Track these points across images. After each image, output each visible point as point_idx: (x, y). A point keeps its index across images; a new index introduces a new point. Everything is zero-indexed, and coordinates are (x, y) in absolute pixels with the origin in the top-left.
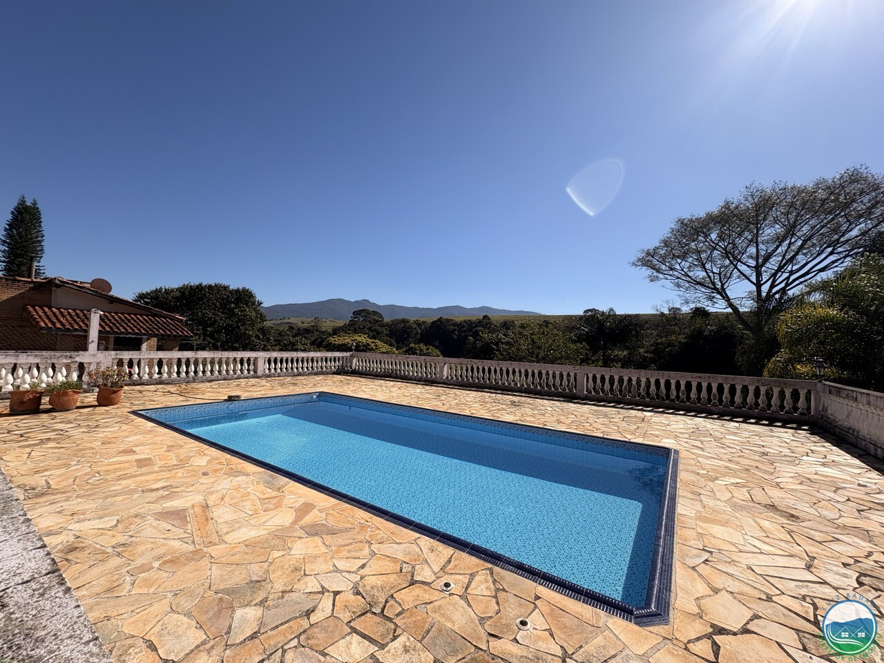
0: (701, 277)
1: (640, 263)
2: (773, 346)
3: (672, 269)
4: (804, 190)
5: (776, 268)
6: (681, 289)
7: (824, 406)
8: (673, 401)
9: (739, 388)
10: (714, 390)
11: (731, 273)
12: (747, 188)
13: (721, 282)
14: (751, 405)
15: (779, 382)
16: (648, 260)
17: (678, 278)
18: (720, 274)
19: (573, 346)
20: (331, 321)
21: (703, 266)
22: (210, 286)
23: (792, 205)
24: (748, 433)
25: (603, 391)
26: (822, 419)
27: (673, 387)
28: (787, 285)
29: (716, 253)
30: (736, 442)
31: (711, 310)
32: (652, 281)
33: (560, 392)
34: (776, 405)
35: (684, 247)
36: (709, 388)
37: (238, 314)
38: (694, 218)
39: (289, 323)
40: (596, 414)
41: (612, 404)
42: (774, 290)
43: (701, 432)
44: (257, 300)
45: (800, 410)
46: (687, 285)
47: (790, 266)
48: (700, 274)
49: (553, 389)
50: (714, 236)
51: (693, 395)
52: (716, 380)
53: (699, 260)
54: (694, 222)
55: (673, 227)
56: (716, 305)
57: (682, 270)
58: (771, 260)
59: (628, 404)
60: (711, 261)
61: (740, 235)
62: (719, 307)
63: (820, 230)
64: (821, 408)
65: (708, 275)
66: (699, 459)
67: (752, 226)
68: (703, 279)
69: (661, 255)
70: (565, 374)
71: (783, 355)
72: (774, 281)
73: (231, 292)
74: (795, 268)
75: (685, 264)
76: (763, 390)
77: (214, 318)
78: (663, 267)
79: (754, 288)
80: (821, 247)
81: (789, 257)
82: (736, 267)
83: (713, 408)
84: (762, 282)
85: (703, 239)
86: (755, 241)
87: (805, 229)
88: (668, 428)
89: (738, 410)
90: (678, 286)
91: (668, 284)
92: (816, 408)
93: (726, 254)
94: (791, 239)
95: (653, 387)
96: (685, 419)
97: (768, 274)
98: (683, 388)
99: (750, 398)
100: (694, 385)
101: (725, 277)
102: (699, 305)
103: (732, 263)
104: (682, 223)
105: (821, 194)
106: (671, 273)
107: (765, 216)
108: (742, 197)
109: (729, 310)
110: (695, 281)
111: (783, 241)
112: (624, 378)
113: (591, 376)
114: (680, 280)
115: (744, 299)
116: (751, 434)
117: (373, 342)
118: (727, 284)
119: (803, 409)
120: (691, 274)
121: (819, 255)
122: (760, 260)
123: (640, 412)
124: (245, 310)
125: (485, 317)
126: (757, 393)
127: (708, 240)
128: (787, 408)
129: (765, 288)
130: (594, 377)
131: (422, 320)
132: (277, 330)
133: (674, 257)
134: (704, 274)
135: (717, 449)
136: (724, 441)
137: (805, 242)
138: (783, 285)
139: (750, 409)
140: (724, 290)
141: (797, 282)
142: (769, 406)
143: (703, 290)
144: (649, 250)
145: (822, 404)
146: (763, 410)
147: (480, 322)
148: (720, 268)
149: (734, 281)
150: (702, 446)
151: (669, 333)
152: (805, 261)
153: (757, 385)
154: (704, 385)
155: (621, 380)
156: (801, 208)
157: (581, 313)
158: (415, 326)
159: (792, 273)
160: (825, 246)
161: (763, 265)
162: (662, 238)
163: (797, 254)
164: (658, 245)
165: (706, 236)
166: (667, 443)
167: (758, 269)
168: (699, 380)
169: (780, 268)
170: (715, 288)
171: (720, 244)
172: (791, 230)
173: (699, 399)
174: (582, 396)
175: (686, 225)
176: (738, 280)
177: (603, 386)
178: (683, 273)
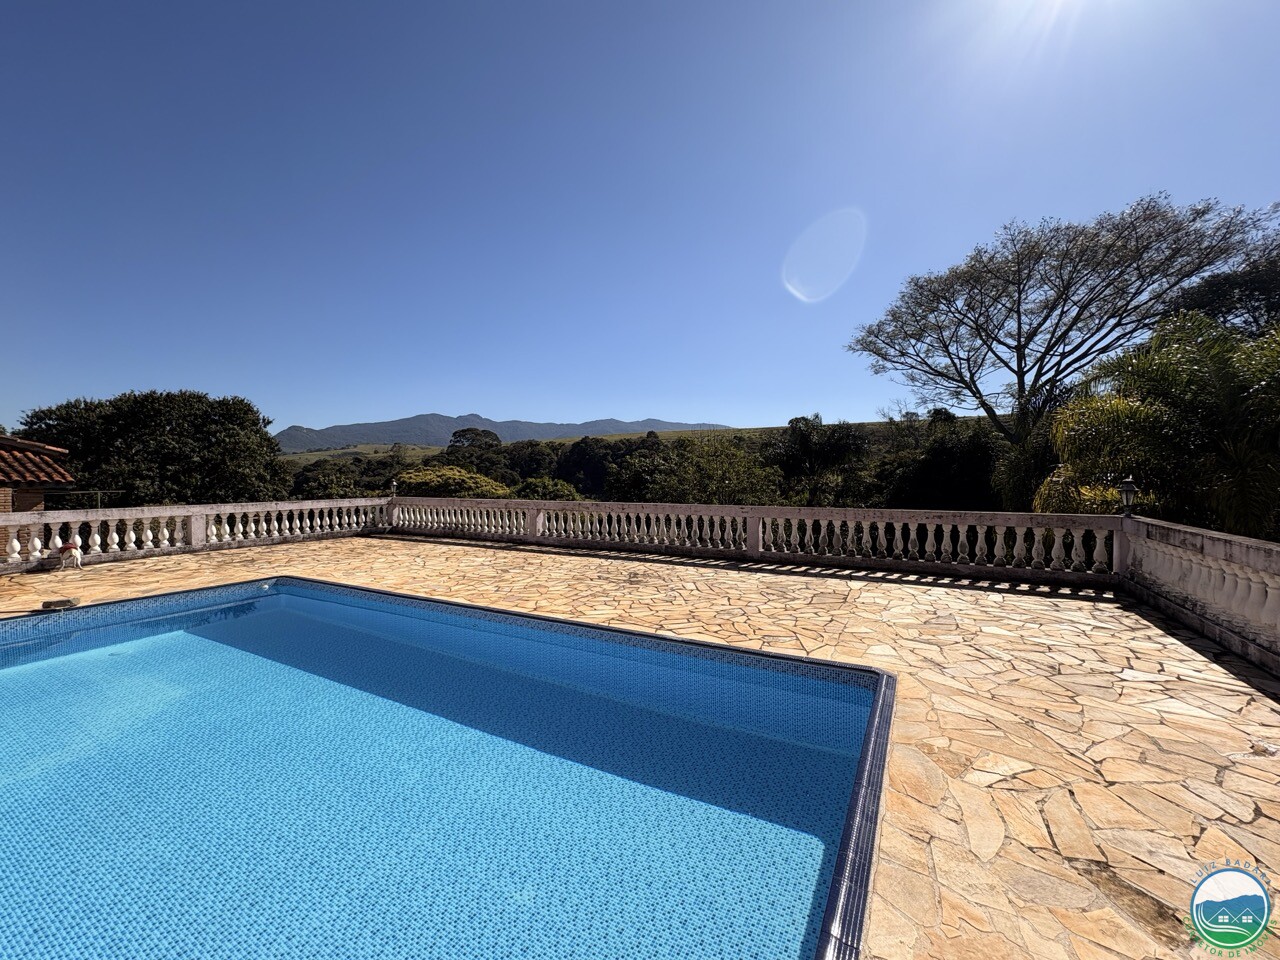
0: (943, 365)
1: (859, 347)
2: (1044, 460)
3: (903, 354)
4: (1083, 232)
5: (1043, 350)
6: (917, 383)
7: (1134, 559)
8: (898, 557)
9: (1000, 532)
10: (963, 537)
11: (983, 359)
12: (1005, 228)
13: (970, 372)
14: (1020, 560)
15: (1063, 519)
16: (871, 342)
17: (912, 367)
18: (968, 360)
19: (758, 471)
20: (422, 449)
21: (946, 347)
22: (169, 397)
23: (1066, 254)
24: (1018, 617)
25: (789, 544)
26: (1132, 579)
27: (898, 534)
28: (1058, 373)
29: (963, 330)
30: (1002, 643)
31: (958, 412)
32: (877, 372)
33: (720, 551)
34: (1059, 558)
35: (920, 321)
36: (955, 533)
37: (224, 441)
38: (932, 278)
39: (356, 453)
40: (765, 593)
41: (803, 568)
42: (1044, 379)
43: (941, 621)
44: (261, 416)
45: (1097, 563)
46: (924, 378)
47: (1062, 346)
48: (941, 361)
49: (710, 546)
50: (960, 303)
51: (930, 546)
52: (964, 520)
53: (941, 340)
54: (933, 282)
55: (904, 290)
56: (964, 405)
57: (918, 355)
58: (1036, 339)
59: (829, 567)
60: (957, 342)
61: (996, 300)
62: (966, 409)
63: (1104, 291)
64: (1129, 561)
65: (953, 362)
66: (935, 698)
67: (1012, 288)
68: (945, 368)
69: (888, 333)
70: (728, 520)
71: (1063, 473)
72: (1041, 368)
73: (211, 405)
74: (1068, 349)
75: (922, 347)
76: (1039, 533)
77: (180, 448)
78: (892, 352)
79: (1014, 379)
80: (1102, 317)
81: (1060, 333)
82: (990, 349)
83: (961, 568)
84: (1025, 369)
85: (945, 308)
86: (1015, 310)
87: (1083, 291)
88: (886, 615)
89: (999, 569)
90: (913, 379)
91: (898, 376)
92: (1122, 561)
93: (978, 330)
94: (1063, 306)
95: (866, 536)
96: (915, 593)
97: (1033, 358)
98: (913, 535)
99: (1019, 548)
100: (931, 529)
101: (974, 365)
102: (939, 405)
103: (985, 343)
104: (916, 285)
105: (1106, 238)
106: (902, 360)
107: (1030, 272)
108: (999, 243)
109: (982, 413)
110: (936, 371)
111: (1053, 309)
112: (821, 522)
113: (768, 521)
114: (915, 371)
115: (1001, 396)
116: (1024, 617)
117: (472, 478)
118: (977, 375)
119: (1101, 563)
120: (930, 361)
121: (1098, 330)
122: (1022, 339)
123: (843, 582)
124: (238, 435)
125: (651, 434)
126: (1029, 536)
127: (953, 309)
128: (1076, 562)
129: (1029, 378)
130: (775, 525)
131: (558, 441)
132: (335, 464)
133: (907, 336)
134: (948, 361)
135: (969, 666)
136: (981, 640)
137: (1083, 308)
138: (1052, 373)
139: (1018, 566)
140: (974, 382)
141: (1070, 369)
142: (1048, 561)
143: (946, 384)
144: (871, 326)
145: (1131, 553)
146: (1039, 567)
147: (643, 441)
148: (969, 351)
149: (986, 369)
150: (939, 659)
151: (900, 447)
152: (1080, 340)
153: (1030, 526)
154: (947, 529)
155: (816, 526)
156: (1077, 260)
157: (785, 424)
158: (549, 451)
159: (1064, 355)
160: (1105, 317)
161: (1026, 346)
162: (889, 308)
163: (1070, 329)
164: (883, 318)
165: (950, 303)
166: (877, 657)
167: (1020, 351)
168: (939, 522)
169: (1049, 348)
170: (962, 380)
171: (969, 315)
172: (1063, 295)
173: (938, 552)
174: (756, 556)
175: (921, 287)
176: (992, 369)
177: (789, 536)
178: (919, 359)
